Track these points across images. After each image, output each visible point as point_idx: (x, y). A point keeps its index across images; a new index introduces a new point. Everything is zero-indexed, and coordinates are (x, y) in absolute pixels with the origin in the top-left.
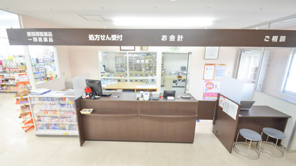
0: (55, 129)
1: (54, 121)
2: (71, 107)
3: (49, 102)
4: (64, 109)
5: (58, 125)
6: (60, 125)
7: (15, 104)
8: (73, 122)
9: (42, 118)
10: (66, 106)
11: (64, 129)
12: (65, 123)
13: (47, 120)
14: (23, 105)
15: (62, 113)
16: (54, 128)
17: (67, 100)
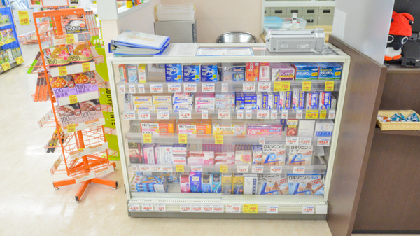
0: (200, 191)
1: (198, 163)
2: (277, 104)
3: (192, 87)
4: (247, 111)
5: (217, 175)
6: (224, 179)
7: (32, 99)
8: (275, 163)
9: (148, 152)
10: (259, 103)
11: (237, 191)
12: (242, 166)
13: (167, 159)
14: (65, 101)
15: (239, 130)
16: (195, 189)
17: (265, 74)
